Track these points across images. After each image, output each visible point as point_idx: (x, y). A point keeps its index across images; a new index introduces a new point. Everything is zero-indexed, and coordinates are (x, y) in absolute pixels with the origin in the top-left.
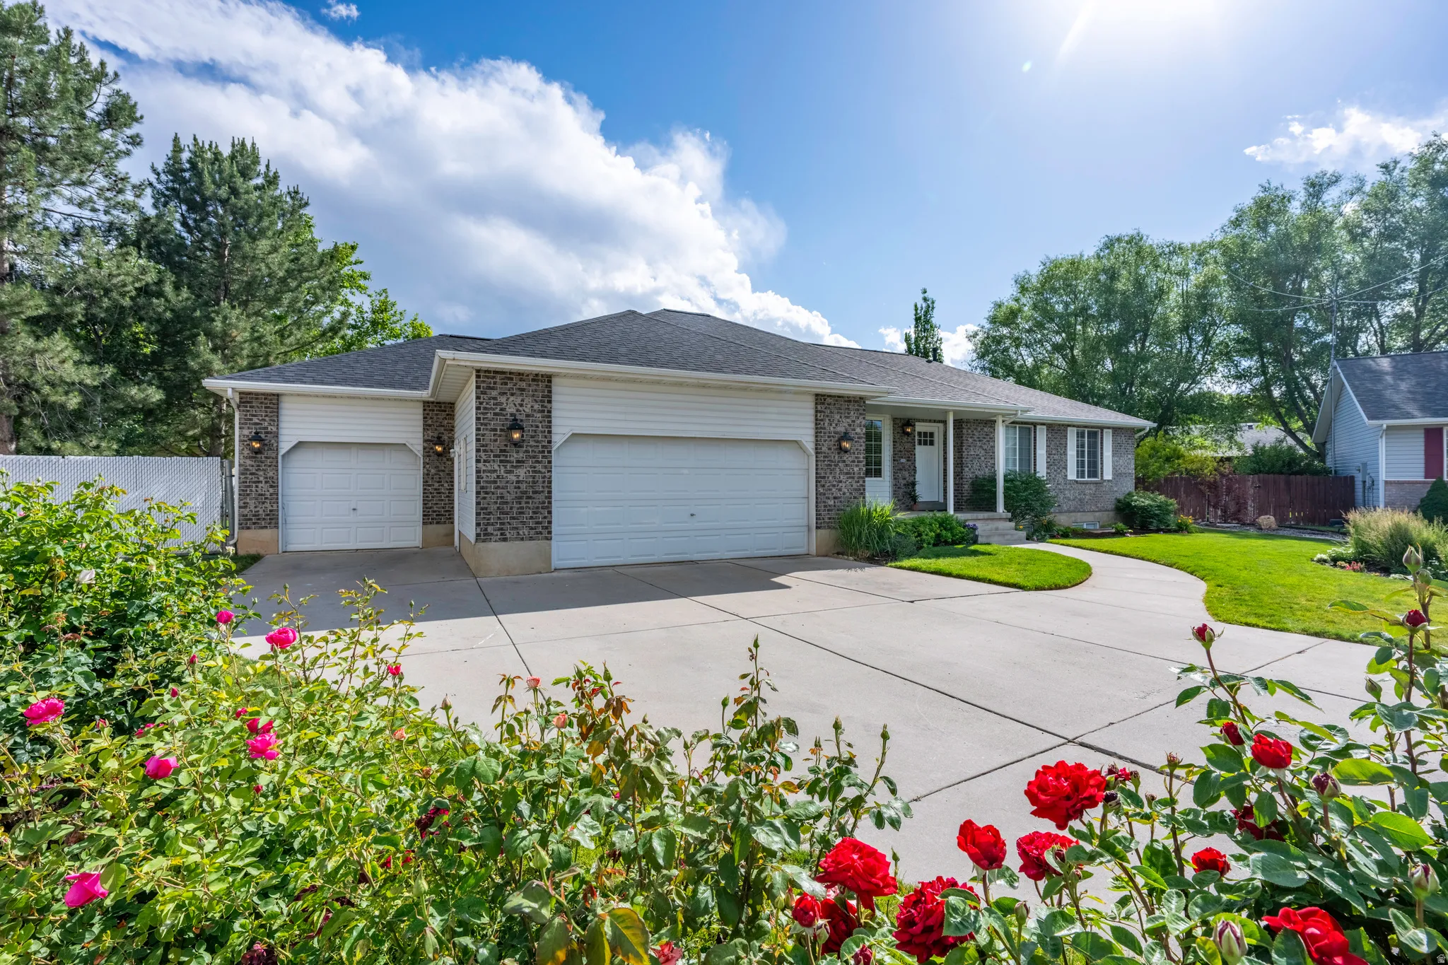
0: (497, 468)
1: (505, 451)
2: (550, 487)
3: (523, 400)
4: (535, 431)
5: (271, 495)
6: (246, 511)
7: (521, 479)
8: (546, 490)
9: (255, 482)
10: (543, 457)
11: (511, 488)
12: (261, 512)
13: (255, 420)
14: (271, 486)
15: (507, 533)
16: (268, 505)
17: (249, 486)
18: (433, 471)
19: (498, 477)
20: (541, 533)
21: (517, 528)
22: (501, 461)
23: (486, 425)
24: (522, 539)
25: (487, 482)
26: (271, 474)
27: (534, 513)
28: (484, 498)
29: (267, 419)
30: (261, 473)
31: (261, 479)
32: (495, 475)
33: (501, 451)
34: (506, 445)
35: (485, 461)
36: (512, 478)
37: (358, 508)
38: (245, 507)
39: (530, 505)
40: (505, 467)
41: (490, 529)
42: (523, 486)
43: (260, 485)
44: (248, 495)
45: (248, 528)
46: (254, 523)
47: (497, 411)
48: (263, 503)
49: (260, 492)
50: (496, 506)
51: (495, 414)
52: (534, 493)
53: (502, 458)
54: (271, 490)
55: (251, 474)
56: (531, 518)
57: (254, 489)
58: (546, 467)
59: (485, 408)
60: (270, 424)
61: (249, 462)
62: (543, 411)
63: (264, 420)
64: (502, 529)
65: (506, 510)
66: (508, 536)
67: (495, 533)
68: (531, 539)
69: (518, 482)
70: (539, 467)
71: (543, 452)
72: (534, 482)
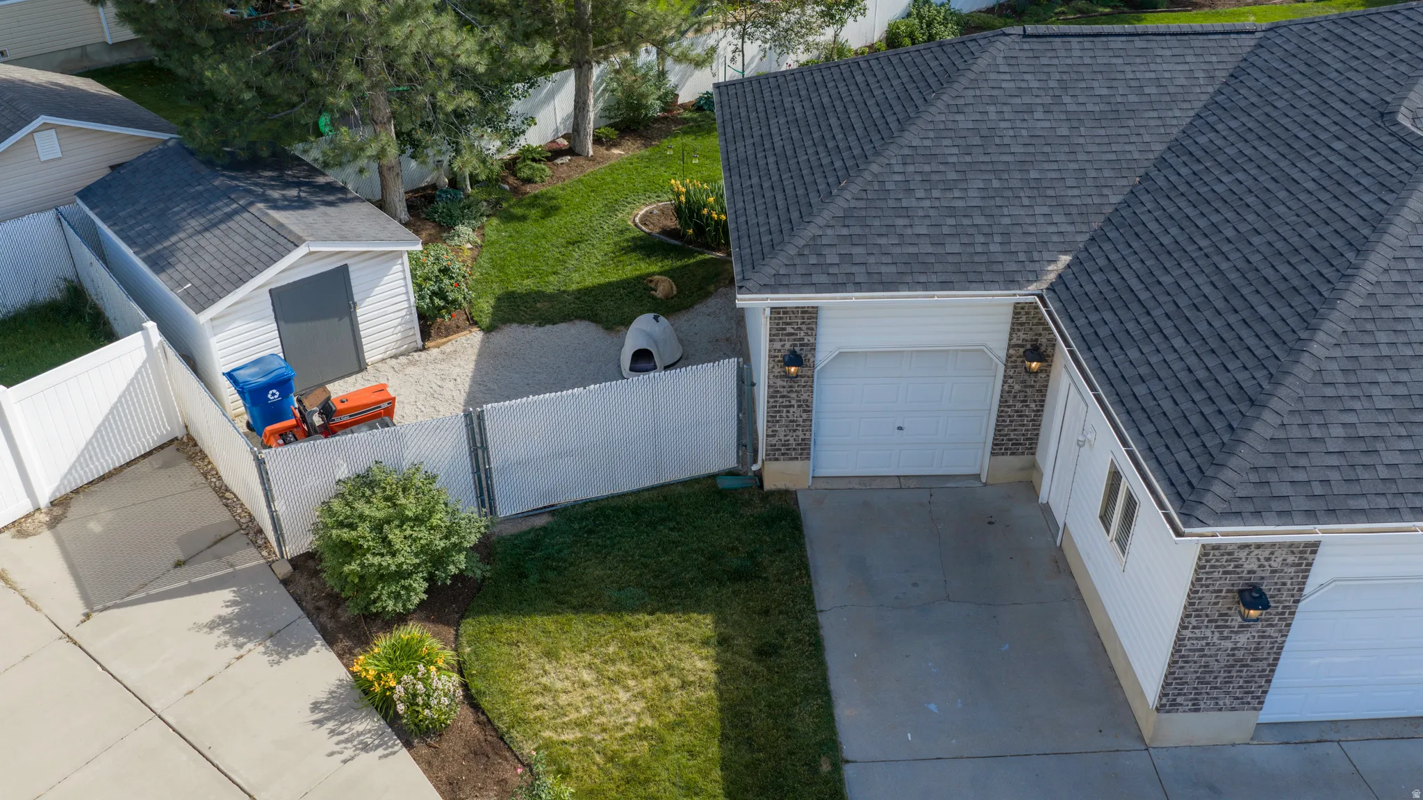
0: (1208, 633)
1: (1226, 615)
2: (1279, 654)
3: (1272, 553)
4: (1279, 590)
5: (804, 421)
6: (773, 441)
7: (1239, 645)
8: (1272, 656)
9: (786, 407)
10: (1280, 620)
11: (1222, 657)
12: (792, 441)
13: (789, 329)
14: (805, 411)
15: (1201, 703)
16: (800, 433)
17: (779, 412)
18: (1017, 387)
19: (1208, 644)
20: (1249, 703)
21: (1217, 698)
22: (1217, 627)
23: (1207, 586)
24: (1220, 710)
25: (1190, 650)
26: (805, 396)
27: (1246, 682)
28: (1182, 668)
29: (804, 327)
30: (794, 395)
31: (793, 402)
32: (1204, 642)
33: (1221, 615)
34: (1230, 609)
35: (1194, 627)
36: (1229, 645)
37: (904, 426)
38: (774, 436)
39: (1244, 674)
40: (1221, 633)
41: (1179, 700)
42: (1239, 654)
43: (791, 410)
44: (778, 421)
45: (777, 459)
46: (783, 454)
47: (1230, 568)
48: (795, 431)
49: (791, 418)
50: (1194, 676)
51: (1225, 573)
52: (1252, 660)
53: (1219, 623)
54: (805, 416)
55: (783, 397)
56: (1241, 687)
57: (784, 414)
58: (1280, 631)
59: (1213, 567)
60: (807, 334)
61: (779, 382)
62: (1300, 565)
63: (800, 329)
64: (1196, 699)
65: (1208, 679)
66: (1202, 706)
67: (1185, 703)
68: (1233, 709)
69: (1233, 649)
70: (1271, 631)
71: (1283, 613)
72: (1256, 649)
